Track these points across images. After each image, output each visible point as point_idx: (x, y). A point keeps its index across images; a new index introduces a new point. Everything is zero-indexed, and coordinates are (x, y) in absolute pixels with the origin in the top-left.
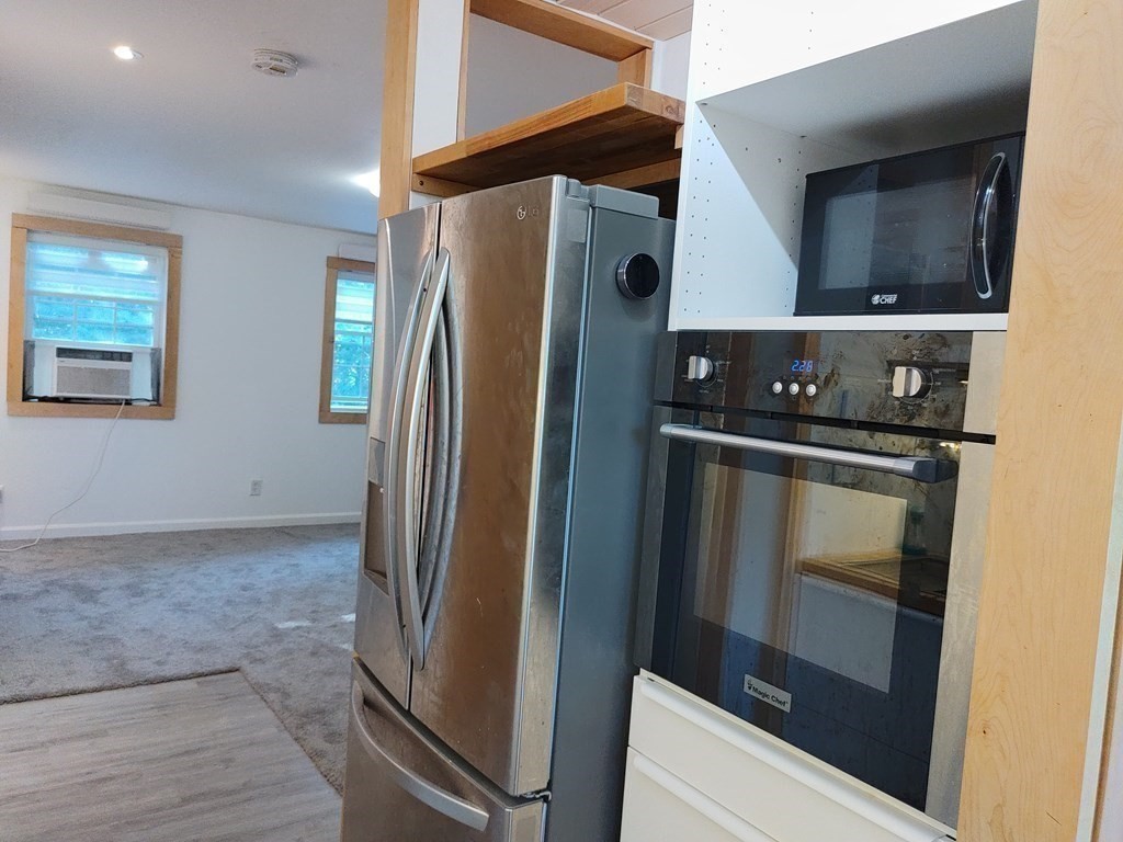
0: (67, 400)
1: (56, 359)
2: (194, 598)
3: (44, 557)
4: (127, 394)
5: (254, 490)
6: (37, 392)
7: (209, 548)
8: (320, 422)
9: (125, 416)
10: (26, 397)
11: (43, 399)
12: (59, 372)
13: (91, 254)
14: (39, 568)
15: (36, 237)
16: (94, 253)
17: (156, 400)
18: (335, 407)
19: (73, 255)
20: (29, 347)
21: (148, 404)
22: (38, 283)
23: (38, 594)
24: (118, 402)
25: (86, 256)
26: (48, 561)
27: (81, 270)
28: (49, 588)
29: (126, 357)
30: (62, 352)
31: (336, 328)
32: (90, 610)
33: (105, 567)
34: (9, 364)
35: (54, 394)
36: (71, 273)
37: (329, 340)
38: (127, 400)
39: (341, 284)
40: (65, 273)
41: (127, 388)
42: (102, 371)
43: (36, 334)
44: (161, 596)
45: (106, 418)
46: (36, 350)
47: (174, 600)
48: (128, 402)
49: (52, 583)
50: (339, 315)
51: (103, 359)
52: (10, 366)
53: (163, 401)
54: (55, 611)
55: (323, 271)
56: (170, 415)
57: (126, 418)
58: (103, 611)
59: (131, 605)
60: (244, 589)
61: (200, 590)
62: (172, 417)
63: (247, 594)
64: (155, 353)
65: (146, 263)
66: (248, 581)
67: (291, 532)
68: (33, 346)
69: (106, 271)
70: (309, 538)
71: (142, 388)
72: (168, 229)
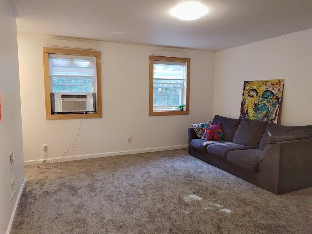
0: (66, 113)
1: (61, 99)
2: (114, 192)
3: (61, 171)
4: (86, 110)
5: (129, 141)
6: (56, 111)
7: (116, 164)
8: (150, 116)
9: (86, 118)
10: (53, 113)
11: (59, 113)
12: (62, 103)
13: (71, 61)
14: (58, 176)
15: (52, 56)
16: (71, 60)
17: (95, 111)
18: (155, 110)
19: (64, 61)
20: (52, 95)
21: (93, 113)
22: (54, 72)
23: (56, 191)
24: (82, 113)
25: (69, 62)
26: (62, 173)
27: (68, 67)
28: (61, 188)
29: (84, 97)
30: (63, 96)
31: (154, 82)
32: (75, 200)
33: (81, 176)
34: (46, 101)
35: (61, 111)
36: (65, 68)
37: (151, 86)
38: (85, 112)
39: (155, 65)
40: (63, 68)
41: (85, 108)
42: (77, 102)
43: (55, 90)
44: (101, 191)
45: (79, 118)
46: (55, 96)
47: (107, 194)
48: (86, 113)
49: (61, 185)
50: (155, 77)
51: (77, 98)
52: (46, 102)
53: (97, 111)
54: (61, 201)
55: (148, 61)
56: (100, 117)
57: (85, 118)
58: (80, 201)
59: (91, 197)
60: (132, 186)
61: (116, 187)
62: (101, 117)
63: (134, 189)
64: (94, 95)
65: (89, 63)
66: (132, 182)
67: (143, 156)
68: (54, 95)
69: (76, 67)
70: (150, 159)
71: (90, 107)
72: (96, 49)
